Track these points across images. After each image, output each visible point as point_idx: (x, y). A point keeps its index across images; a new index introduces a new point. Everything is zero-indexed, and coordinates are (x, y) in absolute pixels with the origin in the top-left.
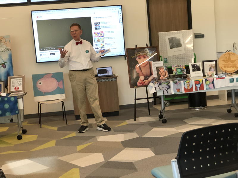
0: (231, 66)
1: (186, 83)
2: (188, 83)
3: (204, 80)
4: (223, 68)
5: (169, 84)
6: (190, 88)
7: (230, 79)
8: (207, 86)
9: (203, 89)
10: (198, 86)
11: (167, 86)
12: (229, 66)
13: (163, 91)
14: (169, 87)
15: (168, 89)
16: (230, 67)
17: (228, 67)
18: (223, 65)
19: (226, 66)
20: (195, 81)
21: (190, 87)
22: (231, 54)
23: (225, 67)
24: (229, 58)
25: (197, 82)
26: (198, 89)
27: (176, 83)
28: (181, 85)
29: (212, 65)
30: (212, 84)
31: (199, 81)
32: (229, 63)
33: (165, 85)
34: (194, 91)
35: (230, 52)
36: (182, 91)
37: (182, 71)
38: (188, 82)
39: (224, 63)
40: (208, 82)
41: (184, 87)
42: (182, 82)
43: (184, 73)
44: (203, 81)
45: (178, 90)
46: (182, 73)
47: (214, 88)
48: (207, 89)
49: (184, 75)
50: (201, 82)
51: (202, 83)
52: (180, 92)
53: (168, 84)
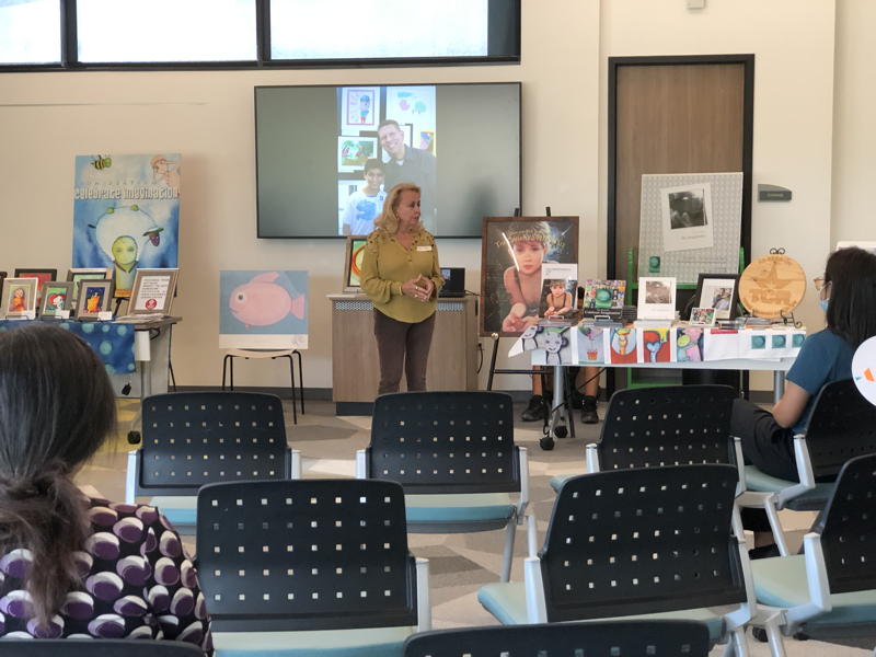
0: (774, 297)
1: (616, 337)
2: (623, 338)
3: (673, 332)
4: (750, 302)
5: (565, 335)
6: (627, 352)
7: (754, 338)
8: (682, 351)
9: (668, 359)
10: (654, 348)
11: (560, 340)
12: (768, 297)
13: (547, 353)
14: (566, 343)
15: (562, 347)
16: (770, 301)
17: (764, 300)
18: (751, 291)
19: (759, 296)
20: (644, 332)
21: (629, 350)
22: (781, 259)
23: (755, 299)
24: (774, 271)
25: (651, 337)
26: (653, 356)
27: (587, 332)
28: (602, 340)
29: (724, 290)
30: (697, 346)
31: (658, 335)
32: (771, 286)
33: (553, 336)
34: (641, 362)
35: (779, 256)
36: (603, 358)
37: (612, 296)
38: (624, 334)
39: (755, 286)
40: (684, 340)
41: (612, 349)
42: (607, 331)
43: (615, 304)
44: (668, 334)
45: (593, 355)
46: (608, 305)
47: (702, 359)
48: (678, 361)
49: (614, 310)
50: (663, 336)
51: (665, 340)
52: (598, 360)
53: (562, 334)
